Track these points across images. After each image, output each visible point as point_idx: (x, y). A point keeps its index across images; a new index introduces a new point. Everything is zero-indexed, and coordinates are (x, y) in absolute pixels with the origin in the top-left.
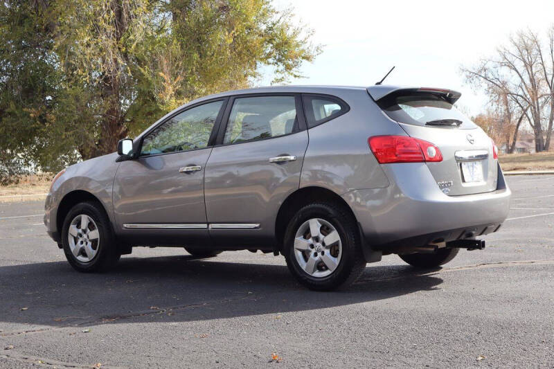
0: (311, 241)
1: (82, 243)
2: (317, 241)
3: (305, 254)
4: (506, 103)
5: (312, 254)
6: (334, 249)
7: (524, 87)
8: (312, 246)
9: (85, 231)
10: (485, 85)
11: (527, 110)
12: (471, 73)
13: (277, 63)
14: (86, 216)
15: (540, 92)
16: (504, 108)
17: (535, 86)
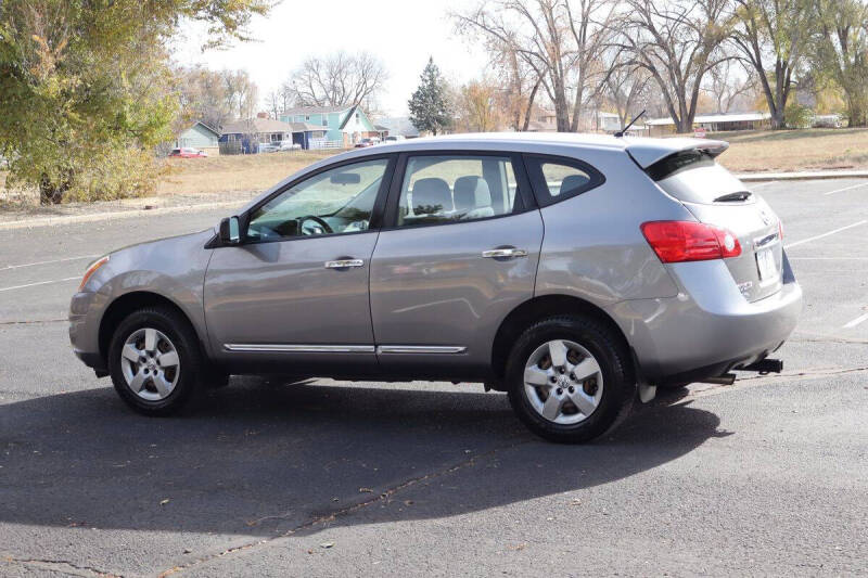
0: (551, 372)
1: (147, 371)
2: (562, 373)
3: (542, 392)
4: (515, 65)
5: (553, 392)
6: (590, 385)
7: (539, 41)
8: (553, 380)
9: (152, 354)
10: (483, 37)
11: (544, 75)
12: (461, 18)
13: (211, 18)
14: (154, 331)
15: (563, 49)
16: (510, 72)
17: (556, 40)
